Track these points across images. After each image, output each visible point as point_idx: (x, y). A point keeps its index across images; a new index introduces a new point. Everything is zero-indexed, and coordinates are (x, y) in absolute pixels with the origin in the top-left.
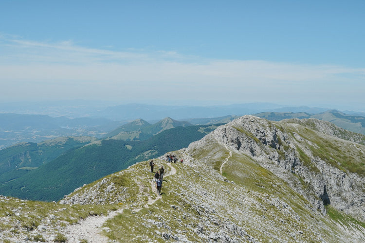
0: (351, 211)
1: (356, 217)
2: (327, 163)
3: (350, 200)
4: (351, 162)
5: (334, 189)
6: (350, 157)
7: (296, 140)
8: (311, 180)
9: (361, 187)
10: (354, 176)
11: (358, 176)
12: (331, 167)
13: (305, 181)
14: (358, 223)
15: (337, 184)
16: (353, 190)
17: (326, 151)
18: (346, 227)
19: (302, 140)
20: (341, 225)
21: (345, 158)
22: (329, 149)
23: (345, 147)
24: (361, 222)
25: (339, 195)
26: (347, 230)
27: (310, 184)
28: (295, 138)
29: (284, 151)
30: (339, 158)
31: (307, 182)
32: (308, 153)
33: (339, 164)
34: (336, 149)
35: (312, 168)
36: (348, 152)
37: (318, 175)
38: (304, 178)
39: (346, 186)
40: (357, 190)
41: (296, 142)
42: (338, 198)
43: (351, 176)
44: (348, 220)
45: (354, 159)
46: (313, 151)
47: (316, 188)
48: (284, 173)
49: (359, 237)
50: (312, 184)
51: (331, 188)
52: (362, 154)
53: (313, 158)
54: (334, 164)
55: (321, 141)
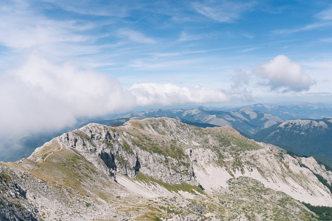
0: (152, 175)
1: (155, 178)
2: (140, 148)
3: (152, 168)
4: (156, 147)
5: (143, 163)
6: (157, 144)
7: (124, 136)
8: (128, 159)
9: (159, 161)
10: (156, 155)
11: (158, 154)
12: (143, 151)
13: (125, 159)
14: (155, 181)
15: (145, 160)
16: (155, 162)
17: (142, 141)
18: (146, 184)
19: (128, 136)
20: (144, 182)
21: (153, 144)
22: (145, 140)
23: (155, 138)
24: (157, 180)
25: (146, 166)
26: (147, 186)
27: (127, 161)
28: (123, 135)
29: (112, 143)
30: (149, 145)
31: (126, 160)
32: (130, 143)
33: (148, 148)
34: (149, 140)
35: (130, 152)
36: (156, 141)
37: (133, 155)
38: (124, 158)
39: (151, 160)
40: (157, 163)
41: (124, 137)
42: (145, 167)
43: (154, 155)
44: (149, 180)
45: (158, 145)
46: (133, 142)
47: (131, 163)
48: (94, 157)
49: (153, 189)
50: (129, 161)
51: (142, 163)
52: (164, 141)
53: (132, 146)
54: (145, 149)
55: (141, 135)
